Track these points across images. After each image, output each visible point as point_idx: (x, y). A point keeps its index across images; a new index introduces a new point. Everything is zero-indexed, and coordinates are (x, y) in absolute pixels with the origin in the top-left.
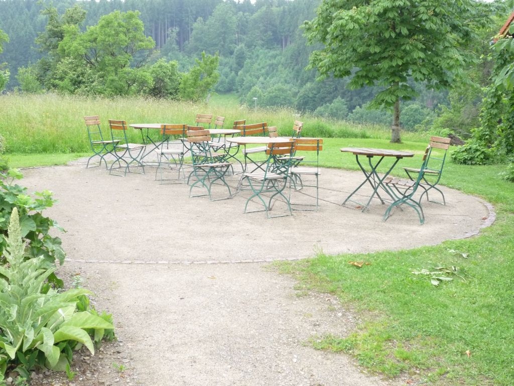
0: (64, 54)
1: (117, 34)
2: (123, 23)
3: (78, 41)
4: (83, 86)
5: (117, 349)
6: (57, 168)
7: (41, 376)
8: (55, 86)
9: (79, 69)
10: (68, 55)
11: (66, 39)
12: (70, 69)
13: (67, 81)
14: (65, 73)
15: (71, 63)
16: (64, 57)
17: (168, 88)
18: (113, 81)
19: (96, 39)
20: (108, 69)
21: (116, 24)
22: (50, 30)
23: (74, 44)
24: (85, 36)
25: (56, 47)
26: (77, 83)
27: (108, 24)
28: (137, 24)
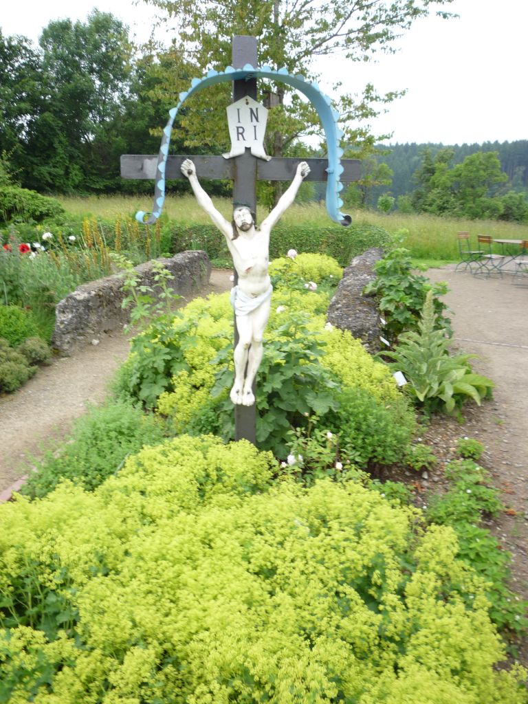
0: (435, 186)
1: (478, 170)
2: (484, 162)
3: (446, 176)
4: (446, 211)
5: (495, 407)
6: (433, 270)
7: (438, 418)
8: (425, 210)
9: (445, 198)
10: (437, 187)
11: (436, 174)
12: (438, 197)
13: (434, 207)
14: (434, 201)
15: (439, 193)
16: (433, 188)
17: (515, 215)
18: (471, 207)
19: (460, 174)
20: (468, 198)
21: (478, 162)
22: (425, 168)
23: (442, 178)
24: (451, 172)
25: (428, 180)
26: (442, 209)
27: (472, 162)
28: (495, 162)
